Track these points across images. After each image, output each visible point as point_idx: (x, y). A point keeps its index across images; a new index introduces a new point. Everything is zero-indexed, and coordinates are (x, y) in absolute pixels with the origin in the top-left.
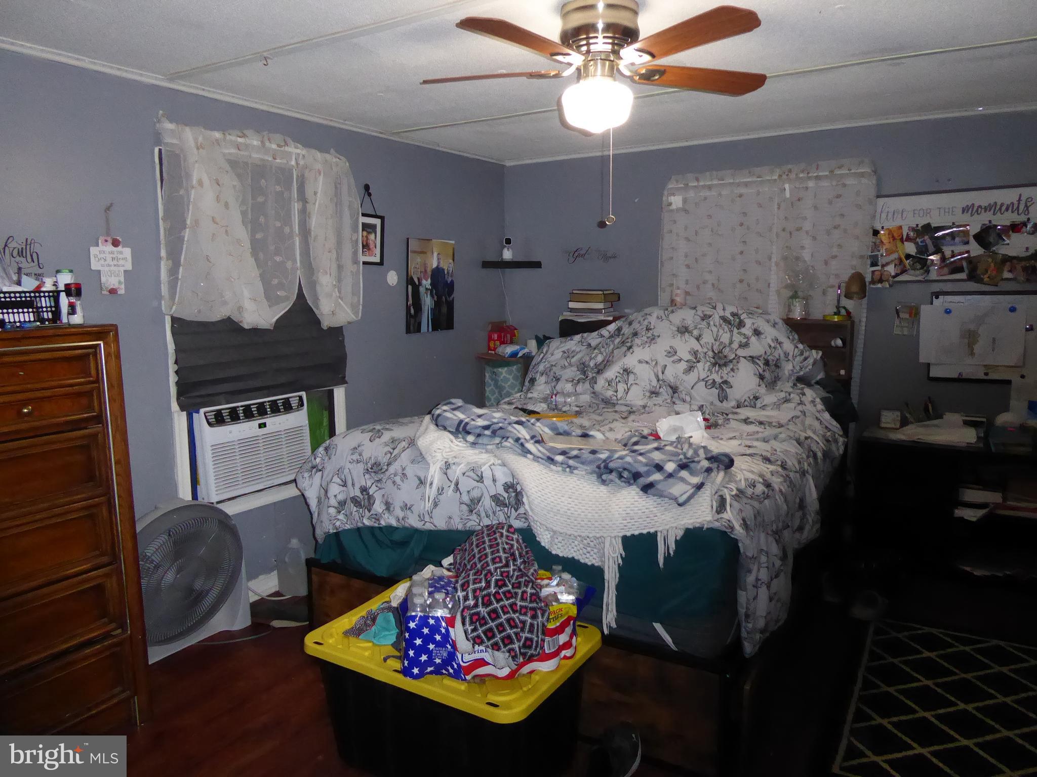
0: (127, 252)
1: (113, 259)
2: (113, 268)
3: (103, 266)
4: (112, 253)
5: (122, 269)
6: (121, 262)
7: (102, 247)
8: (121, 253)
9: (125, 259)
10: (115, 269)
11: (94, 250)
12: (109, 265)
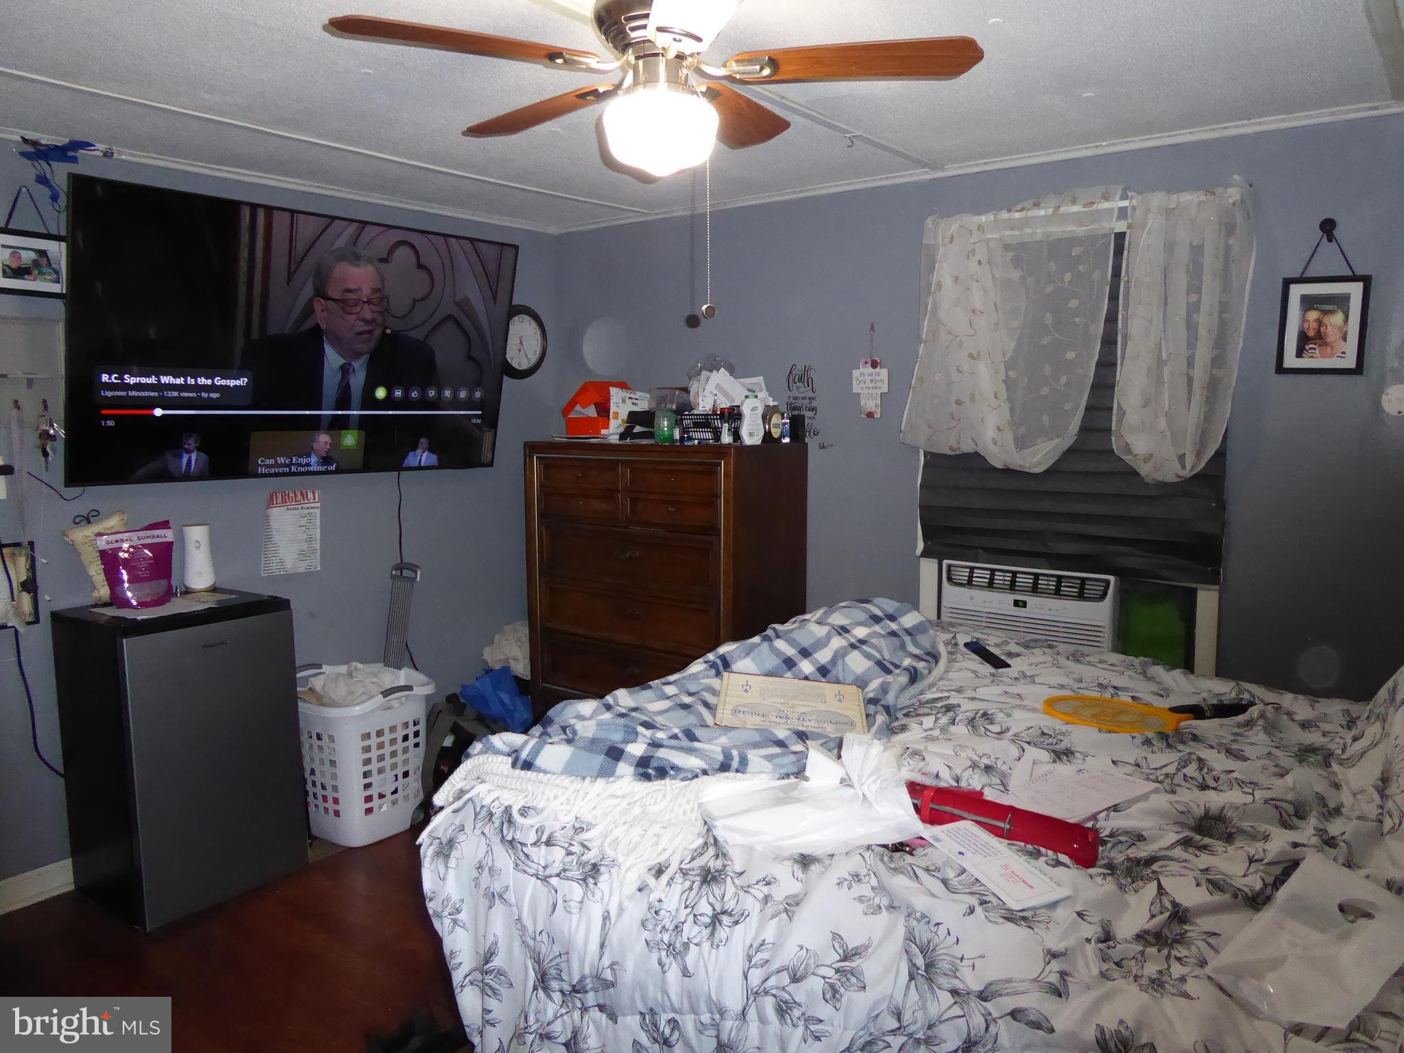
0: (883, 373)
1: (872, 381)
2: (870, 391)
3: (862, 388)
4: (870, 374)
5: (879, 392)
6: (879, 384)
7: (862, 370)
8: (879, 374)
9: (882, 381)
10: (874, 391)
11: (856, 373)
12: (868, 388)
